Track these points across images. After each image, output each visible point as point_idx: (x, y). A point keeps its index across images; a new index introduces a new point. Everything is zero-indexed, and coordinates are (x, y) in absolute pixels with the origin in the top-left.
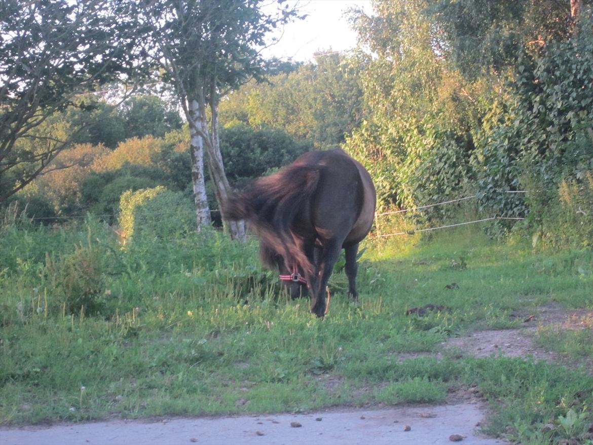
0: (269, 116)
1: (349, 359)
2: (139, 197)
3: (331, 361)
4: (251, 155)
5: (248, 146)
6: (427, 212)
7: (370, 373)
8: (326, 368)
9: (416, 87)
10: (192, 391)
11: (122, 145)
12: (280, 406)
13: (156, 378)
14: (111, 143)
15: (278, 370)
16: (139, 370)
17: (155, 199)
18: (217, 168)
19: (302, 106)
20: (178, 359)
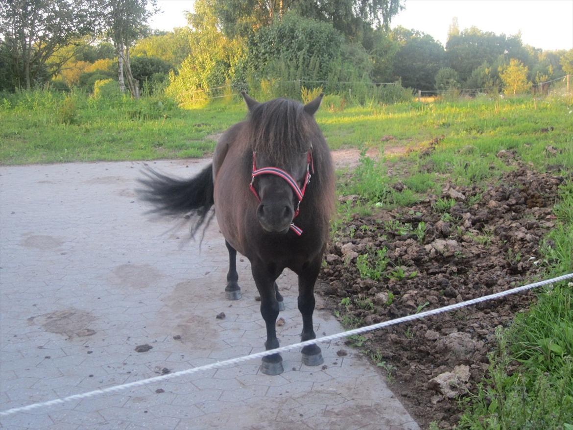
0: (155, 52)
1: (169, 142)
2: (102, 83)
3: (162, 142)
4: (147, 68)
5: (146, 64)
6: (212, 91)
7: (176, 147)
8: (160, 145)
9: (209, 42)
10: (108, 152)
11: (96, 62)
12: (141, 158)
13: (95, 147)
14: (92, 61)
15: (142, 145)
16: (89, 144)
17: (108, 84)
18: (128, 71)
19: (168, 49)
20: (104, 140)
